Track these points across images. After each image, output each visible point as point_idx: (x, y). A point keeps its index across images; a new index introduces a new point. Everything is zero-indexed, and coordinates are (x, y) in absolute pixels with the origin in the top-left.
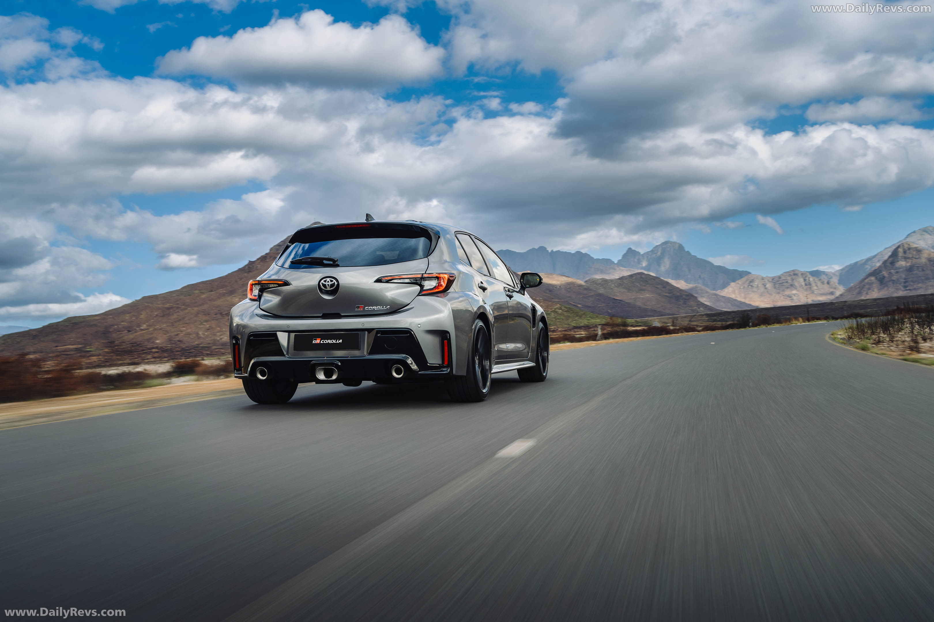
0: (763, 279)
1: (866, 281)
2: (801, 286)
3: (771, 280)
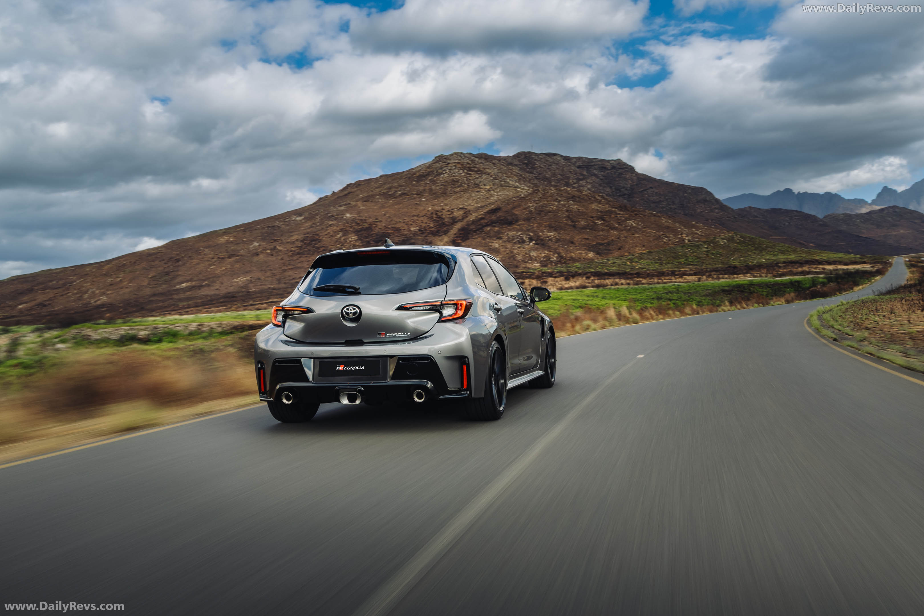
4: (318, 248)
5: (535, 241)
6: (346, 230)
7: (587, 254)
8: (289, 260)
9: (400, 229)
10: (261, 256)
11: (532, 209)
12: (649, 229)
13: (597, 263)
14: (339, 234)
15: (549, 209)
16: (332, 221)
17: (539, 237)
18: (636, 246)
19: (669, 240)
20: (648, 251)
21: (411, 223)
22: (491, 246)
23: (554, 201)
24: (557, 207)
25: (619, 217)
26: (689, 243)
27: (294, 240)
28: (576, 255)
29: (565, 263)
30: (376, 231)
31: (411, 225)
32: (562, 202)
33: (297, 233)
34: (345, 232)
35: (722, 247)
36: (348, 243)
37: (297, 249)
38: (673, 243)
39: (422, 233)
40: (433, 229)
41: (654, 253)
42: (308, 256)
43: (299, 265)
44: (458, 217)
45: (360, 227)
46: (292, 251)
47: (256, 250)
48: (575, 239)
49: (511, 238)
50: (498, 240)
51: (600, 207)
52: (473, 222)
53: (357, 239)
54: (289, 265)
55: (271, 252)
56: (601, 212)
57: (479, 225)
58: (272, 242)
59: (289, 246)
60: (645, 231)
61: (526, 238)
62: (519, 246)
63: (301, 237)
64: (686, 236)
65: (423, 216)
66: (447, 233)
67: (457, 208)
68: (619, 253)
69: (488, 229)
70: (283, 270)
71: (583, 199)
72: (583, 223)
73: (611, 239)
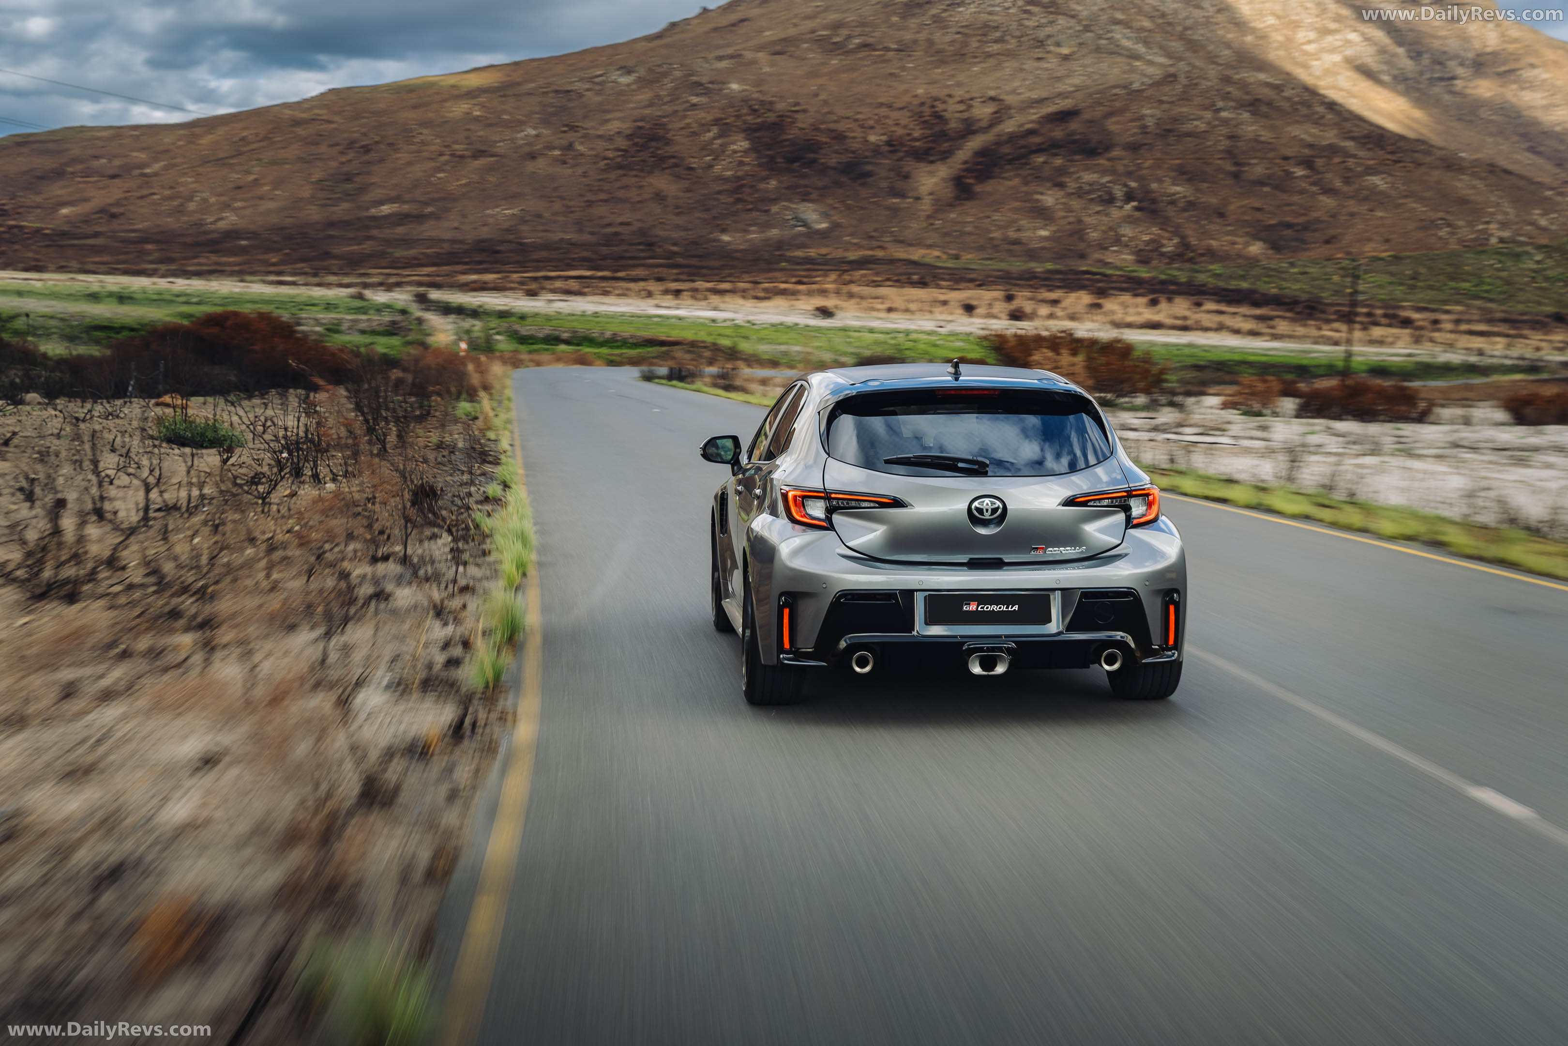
4: (662, 159)
5: (1140, 201)
6: (727, 124)
7: (1247, 244)
8: (600, 180)
9: (846, 137)
10: (541, 162)
11: (1150, 122)
13: (1264, 268)
14: (709, 131)
15: (1188, 127)
16: (697, 95)
17: (1148, 192)
18: (1369, 240)
19: (1453, 234)
20: (1392, 253)
21: (871, 123)
22: (1037, 201)
23: (1206, 108)
24: (1208, 123)
25: (1351, 162)
26: (1499, 245)
27: (612, 133)
28: (1222, 245)
29: (1191, 260)
30: (792, 133)
31: (872, 128)
32: (1224, 114)
33: (619, 115)
34: (725, 128)
36: (729, 156)
37: (619, 156)
38: (1460, 241)
39: (891, 152)
40: (917, 144)
41: (1407, 261)
42: (642, 174)
43: (621, 194)
44: (979, 120)
45: (759, 120)
46: (605, 158)
47: (530, 144)
48: (1232, 207)
49: (1087, 188)
50: (1056, 189)
51: (1311, 135)
52: (1012, 138)
53: (749, 149)
54: (601, 190)
55: (561, 155)
56: (1311, 146)
57: (1023, 147)
58: (565, 132)
59: (601, 145)
60: (1400, 205)
61: (1118, 192)
62: (1100, 208)
63: (626, 126)
64: (1497, 229)
65: (901, 109)
66: (947, 158)
67: (981, 97)
68: (1325, 250)
69: (1041, 160)
70: (588, 201)
71: (1278, 109)
72: (1259, 170)
73: (1314, 215)
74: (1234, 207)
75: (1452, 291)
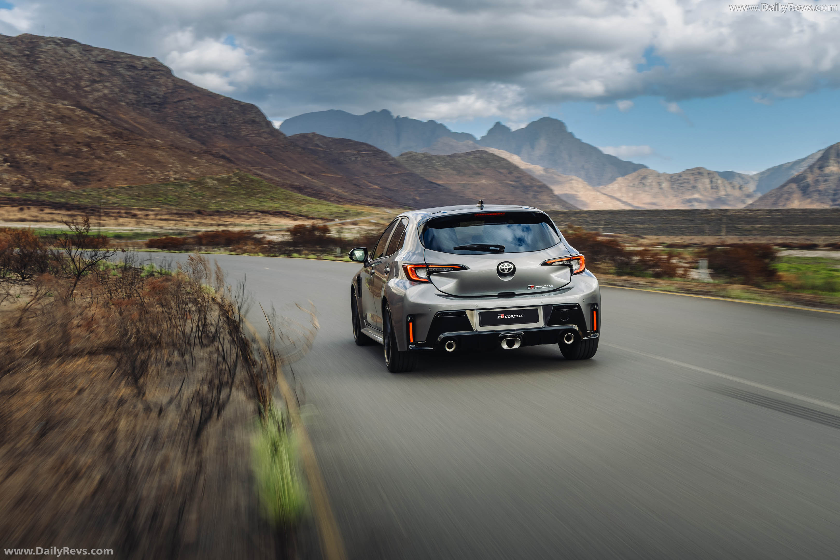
0: (659, 175)
1: (786, 189)
2: (705, 189)
3: (668, 178)
5: (11, 163)
7: (63, 182)
12: (137, 162)
13: (71, 193)
15: (32, 128)
17: (15, 158)
18: (118, 179)
19: (155, 176)
20: (128, 185)
23: (40, 119)
24: (41, 127)
25: (109, 145)
26: (175, 181)
28: (51, 183)
29: (37, 190)
32: (49, 122)
35: (209, 188)
38: (158, 180)
41: (135, 188)
48: (55, 165)
51: (90, 132)
56: (89, 137)
60: (132, 163)
61: (1, 159)
64: (173, 174)
68: (98, 184)
72: (67, 148)
73: (93, 168)
74: (56, 165)
75: (155, 201)
